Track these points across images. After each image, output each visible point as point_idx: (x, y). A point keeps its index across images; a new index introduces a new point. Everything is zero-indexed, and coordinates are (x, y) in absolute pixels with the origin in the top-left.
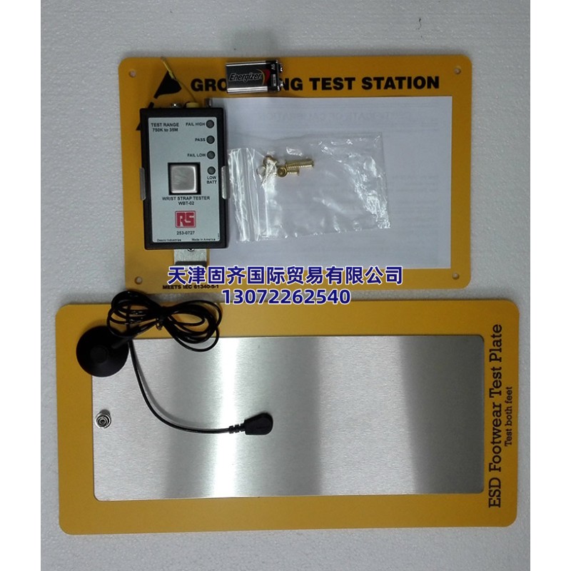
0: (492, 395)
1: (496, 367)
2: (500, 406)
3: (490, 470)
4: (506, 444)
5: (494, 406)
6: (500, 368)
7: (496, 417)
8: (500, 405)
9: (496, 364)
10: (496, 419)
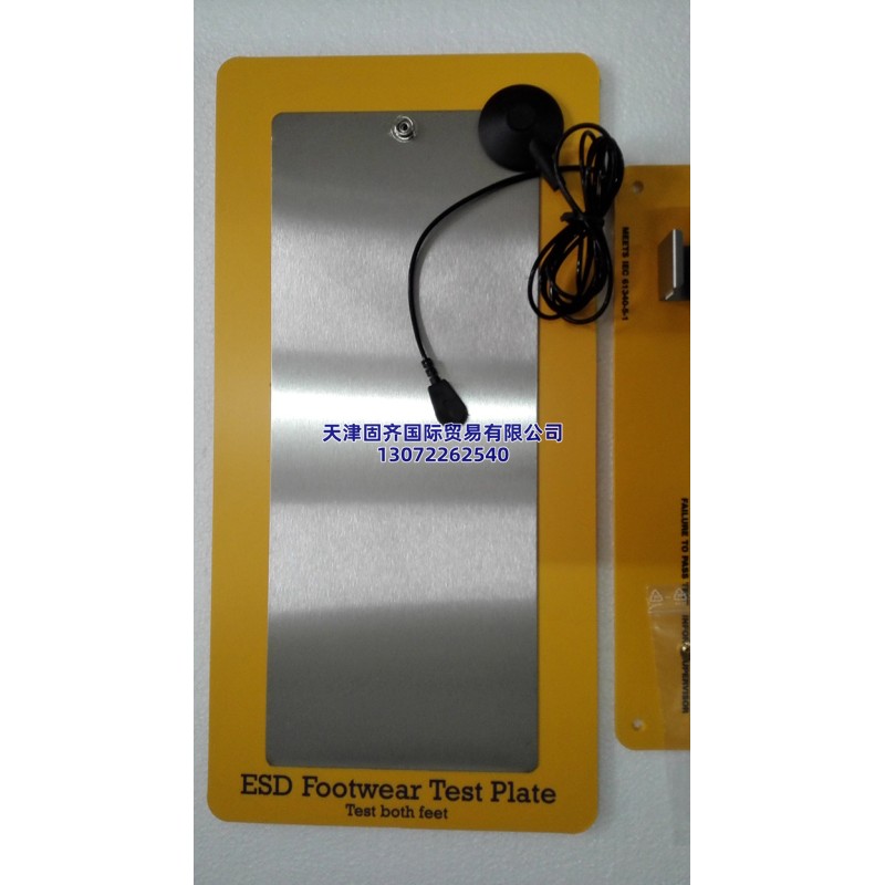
0: (434, 785)
1: (481, 792)
2: (415, 797)
3: (306, 778)
4: (350, 806)
5: (415, 788)
6: (479, 799)
7: (396, 790)
8: (417, 798)
9: (487, 793)
10: (392, 790)
